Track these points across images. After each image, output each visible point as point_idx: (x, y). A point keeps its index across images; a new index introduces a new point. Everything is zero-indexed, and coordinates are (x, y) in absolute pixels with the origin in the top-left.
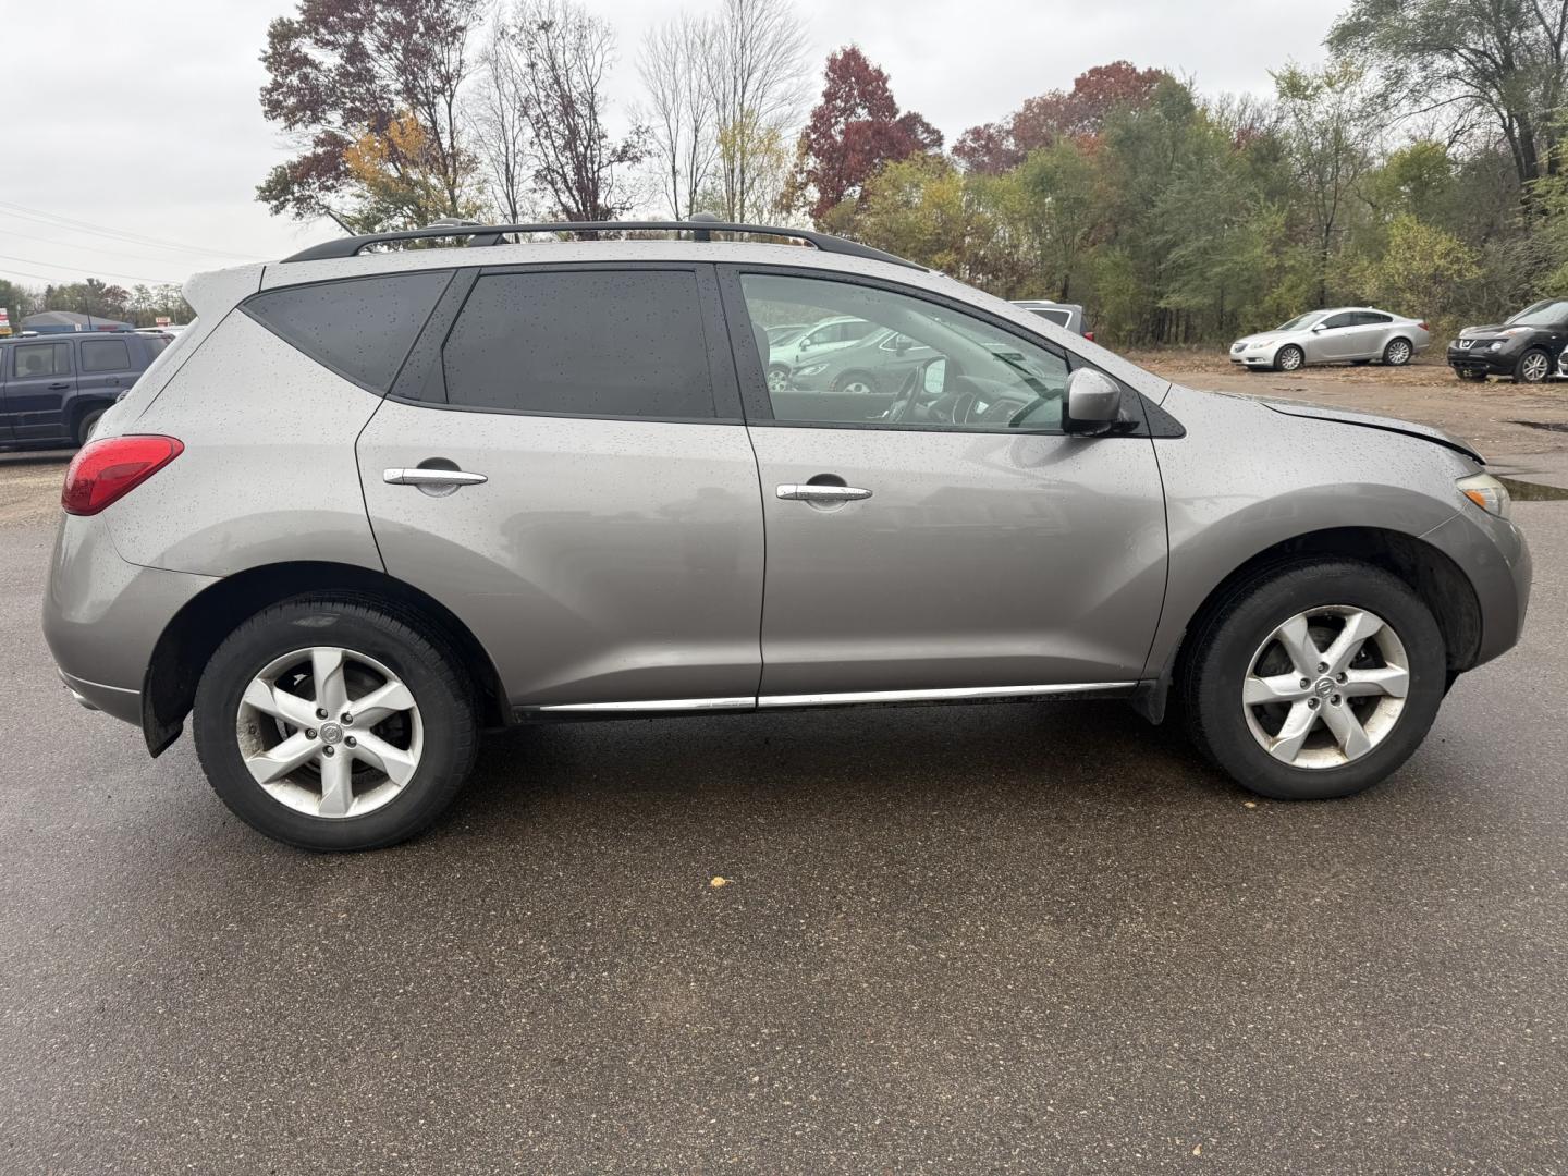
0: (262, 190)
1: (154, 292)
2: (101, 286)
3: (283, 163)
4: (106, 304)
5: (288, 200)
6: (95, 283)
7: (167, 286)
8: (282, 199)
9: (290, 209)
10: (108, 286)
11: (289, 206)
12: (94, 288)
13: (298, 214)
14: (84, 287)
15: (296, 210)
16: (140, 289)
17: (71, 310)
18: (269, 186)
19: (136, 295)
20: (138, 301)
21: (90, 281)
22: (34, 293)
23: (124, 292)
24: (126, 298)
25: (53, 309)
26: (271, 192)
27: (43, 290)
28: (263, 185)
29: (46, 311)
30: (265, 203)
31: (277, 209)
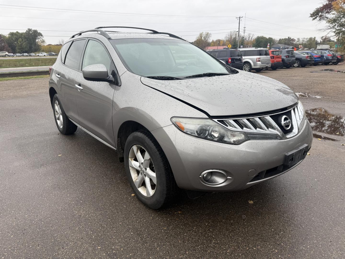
0: (311, 14)
1: (301, 40)
2: (290, 38)
3: (319, 7)
4: (290, 43)
5: (318, 17)
6: (289, 38)
7: (304, 38)
8: (316, 16)
9: (318, 18)
10: (292, 39)
11: (317, 18)
12: (289, 39)
13: (319, 20)
14: (287, 39)
15: (319, 19)
16: (298, 39)
17: (283, 44)
18: (313, 13)
19: (297, 40)
20: (297, 42)
21: (289, 37)
22: (277, 40)
23: (295, 40)
24: (295, 41)
25: (280, 44)
26: (313, 15)
27: (279, 40)
28: (312, 13)
29: (278, 44)
30: (311, 18)
31: (314, 19)
